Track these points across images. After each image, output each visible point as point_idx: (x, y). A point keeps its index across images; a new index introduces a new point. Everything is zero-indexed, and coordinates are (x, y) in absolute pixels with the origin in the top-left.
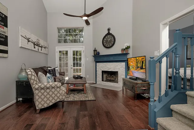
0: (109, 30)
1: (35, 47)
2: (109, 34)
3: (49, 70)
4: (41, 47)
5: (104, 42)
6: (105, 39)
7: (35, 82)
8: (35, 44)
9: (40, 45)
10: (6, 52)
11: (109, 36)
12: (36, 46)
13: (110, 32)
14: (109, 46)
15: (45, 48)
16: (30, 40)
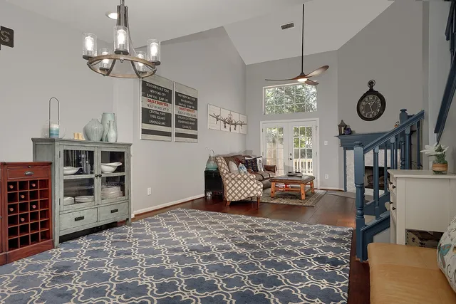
0: (371, 84)
1: (225, 127)
2: (371, 92)
3: (247, 161)
4: (235, 124)
5: (362, 108)
6: (363, 103)
7: (225, 171)
8: (225, 122)
9: (234, 122)
10: (195, 137)
11: (371, 97)
12: (227, 124)
13: (375, 88)
14: (371, 116)
15: (241, 125)
16: (219, 117)
